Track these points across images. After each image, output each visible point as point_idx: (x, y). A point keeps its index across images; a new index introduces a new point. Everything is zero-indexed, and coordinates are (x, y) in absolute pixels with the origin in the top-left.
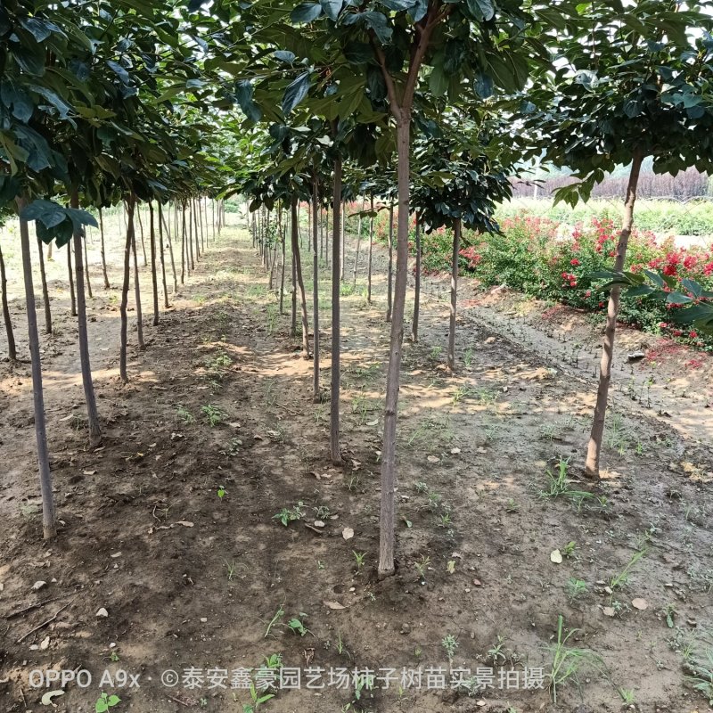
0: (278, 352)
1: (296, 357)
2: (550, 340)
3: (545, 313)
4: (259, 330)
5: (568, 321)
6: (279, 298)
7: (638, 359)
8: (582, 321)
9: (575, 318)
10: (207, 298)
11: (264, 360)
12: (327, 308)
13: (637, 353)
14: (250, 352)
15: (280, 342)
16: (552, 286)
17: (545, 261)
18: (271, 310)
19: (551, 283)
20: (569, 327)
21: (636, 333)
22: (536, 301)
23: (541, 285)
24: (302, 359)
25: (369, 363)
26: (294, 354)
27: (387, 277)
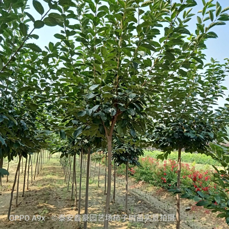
0: (66, 207)
1: (72, 209)
2: (159, 202)
3: (157, 191)
4: (60, 198)
5: (165, 195)
6: (68, 185)
7: (189, 209)
8: (169, 195)
9: (167, 194)
10: (42, 186)
11: (60, 211)
12: (84, 189)
13: (188, 208)
14: (56, 208)
15: (66, 203)
16: (159, 182)
17: (156, 173)
18: (64, 190)
19: (158, 181)
20: (165, 197)
21: (187, 200)
22: (154, 187)
23: (155, 181)
24: (74, 210)
25: (98, 211)
26: (71, 208)
27: (105, 177)
